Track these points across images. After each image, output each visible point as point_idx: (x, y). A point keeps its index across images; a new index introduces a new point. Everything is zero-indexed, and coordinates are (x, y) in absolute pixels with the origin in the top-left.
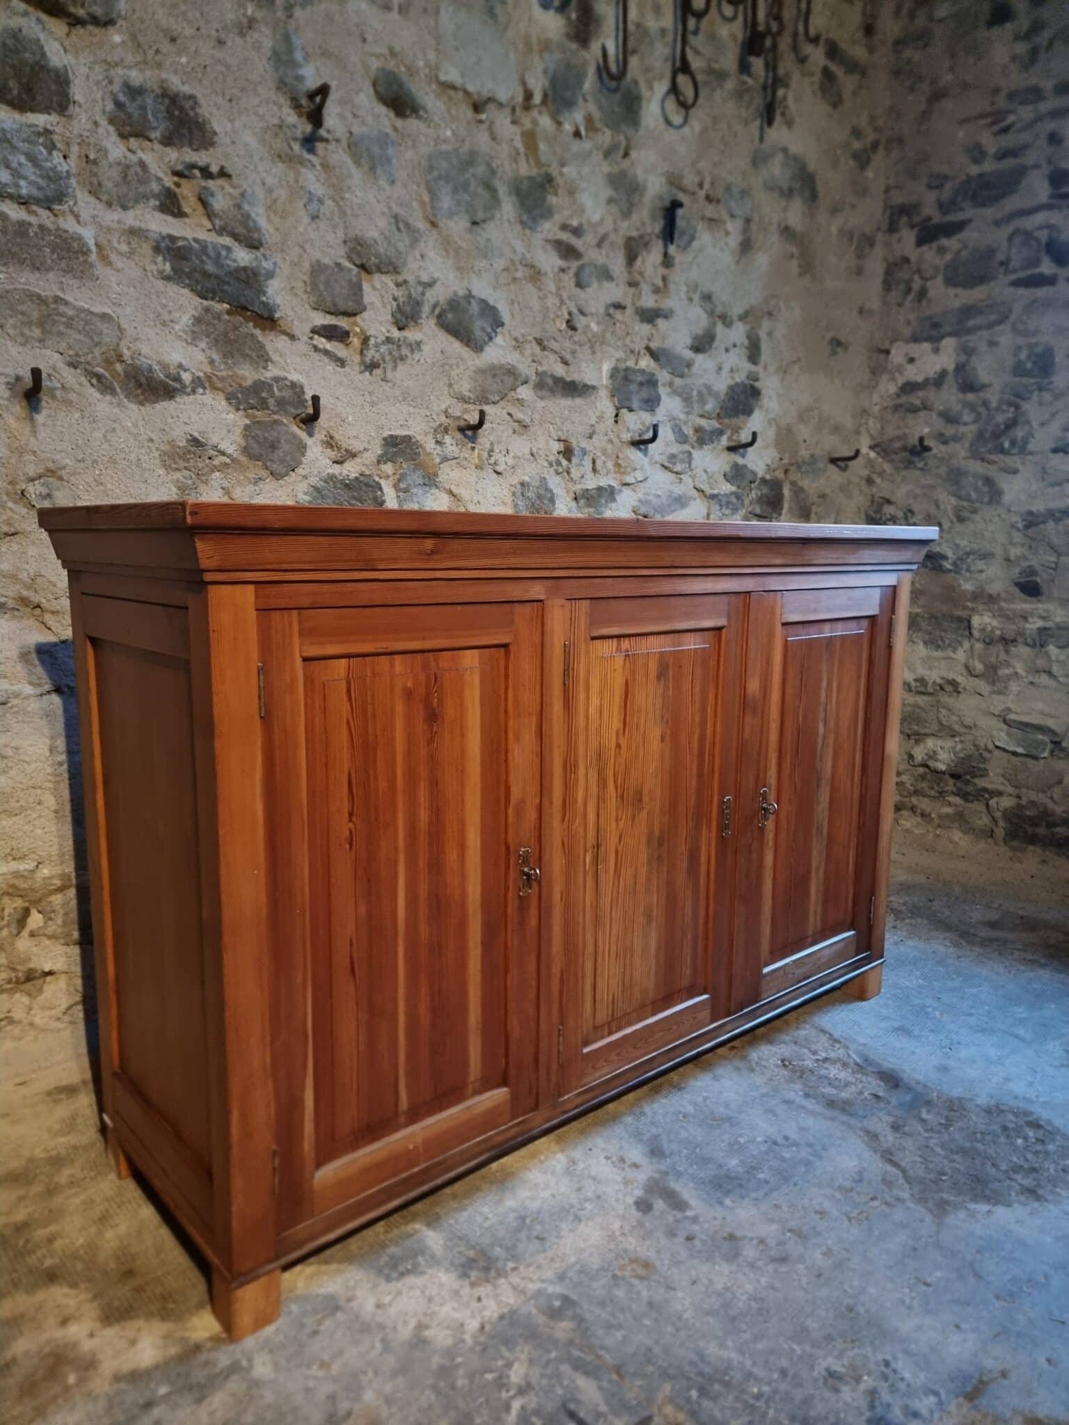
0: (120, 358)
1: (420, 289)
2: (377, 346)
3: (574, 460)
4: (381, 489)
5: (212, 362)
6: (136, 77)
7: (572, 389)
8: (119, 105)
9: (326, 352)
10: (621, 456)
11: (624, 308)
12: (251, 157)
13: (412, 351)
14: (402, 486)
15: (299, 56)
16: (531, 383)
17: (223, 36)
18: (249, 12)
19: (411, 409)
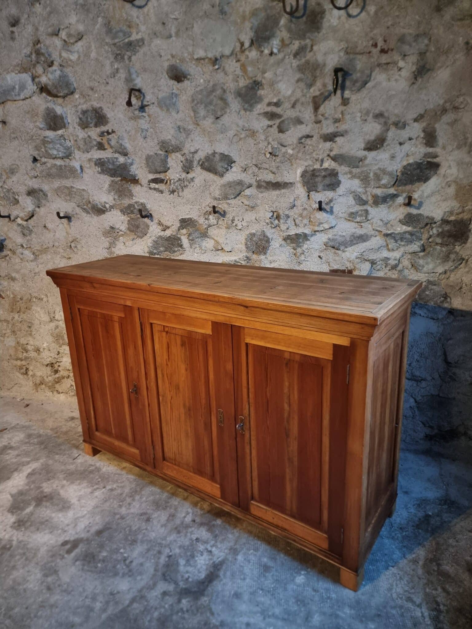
0: (90, 202)
1: (191, 155)
2: (174, 183)
3: (282, 221)
4: (181, 240)
5: (114, 199)
6: (84, 107)
7: (277, 186)
8: (80, 119)
9: (155, 189)
10: (312, 216)
11: (312, 137)
12: (121, 122)
13: (190, 183)
14: (190, 238)
15: (134, 76)
16: (254, 186)
17: (107, 80)
18: (116, 67)
19: (192, 207)
